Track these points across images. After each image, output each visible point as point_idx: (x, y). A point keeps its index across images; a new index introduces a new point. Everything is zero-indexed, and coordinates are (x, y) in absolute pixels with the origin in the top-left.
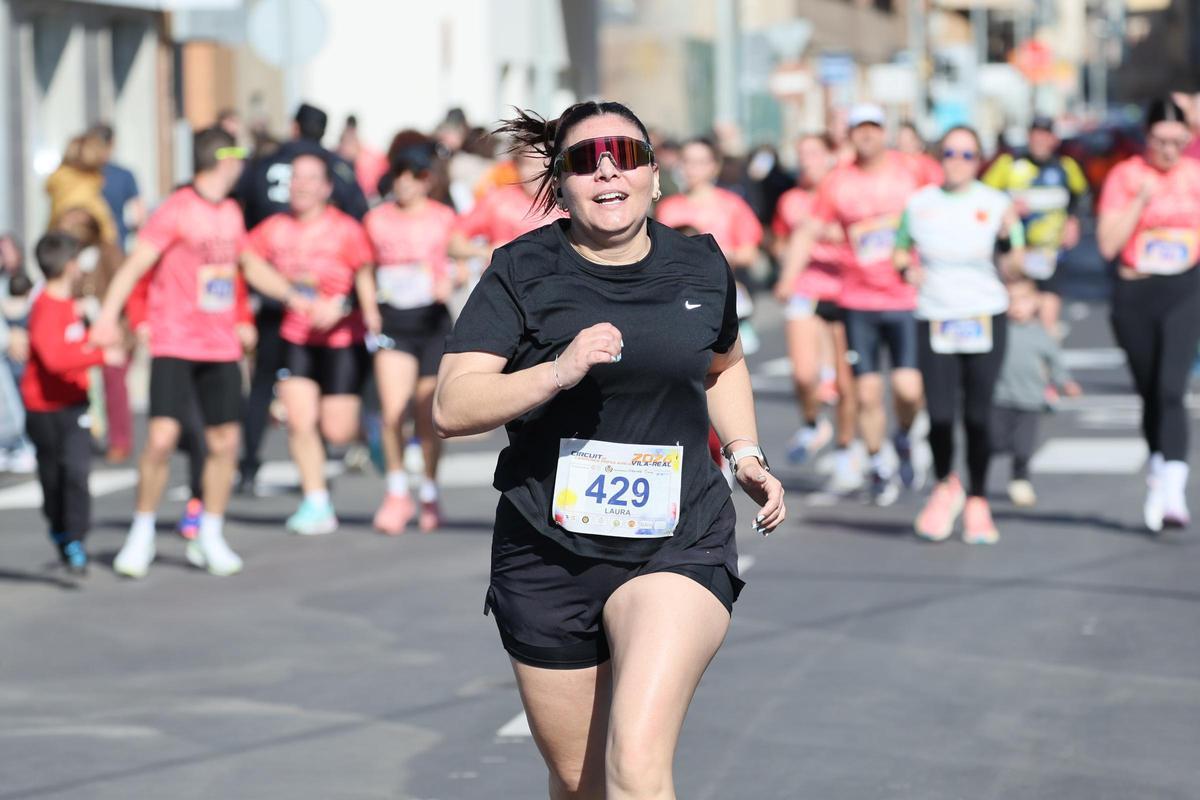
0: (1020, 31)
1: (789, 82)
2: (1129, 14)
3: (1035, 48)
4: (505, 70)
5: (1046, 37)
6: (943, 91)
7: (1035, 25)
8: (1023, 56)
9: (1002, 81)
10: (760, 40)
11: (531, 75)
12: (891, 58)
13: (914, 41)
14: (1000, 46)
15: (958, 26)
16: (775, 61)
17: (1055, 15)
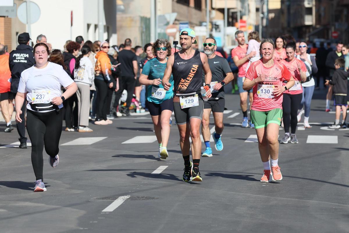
0: (239, 15)
1: (170, 31)
2: (270, 11)
4: (89, 26)
5: (245, 18)
6: (215, 34)
8: (239, 24)
9: (232, 30)
10: (163, 17)
11: (96, 26)
12: (200, 24)
13: (208, 19)
14: (231, 21)
15: (220, 15)
16: (168, 24)
17: (249, 11)
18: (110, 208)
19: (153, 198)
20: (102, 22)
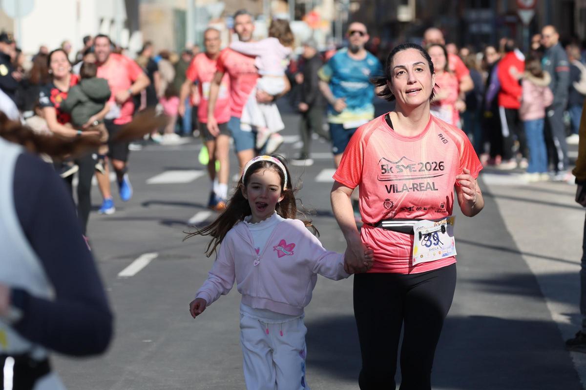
0: (308, 7)
2: (351, 1)
3: (314, 15)
4: (102, 21)
5: (318, 10)
7: (314, 5)
8: (309, 18)
9: (300, 27)
10: (204, 10)
11: (112, 22)
12: (256, 18)
13: (265, 11)
14: (300, 13)
15: (283, 6)
16: (210, 18)
17: (321, 1)
18: (131, 270)
19: (189, 257)
20: (121, 15)
